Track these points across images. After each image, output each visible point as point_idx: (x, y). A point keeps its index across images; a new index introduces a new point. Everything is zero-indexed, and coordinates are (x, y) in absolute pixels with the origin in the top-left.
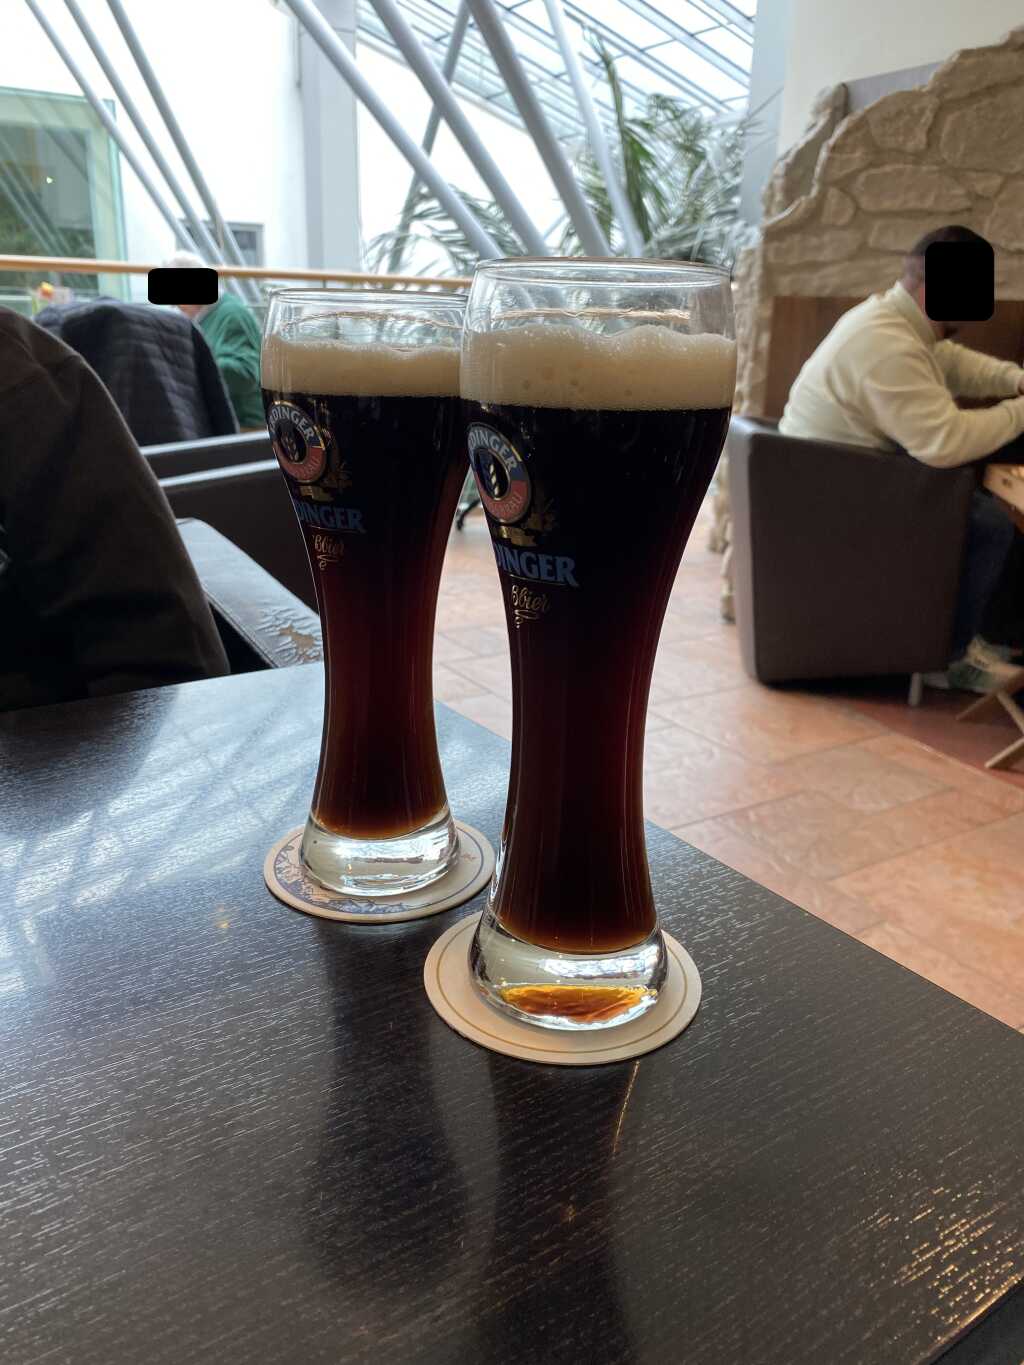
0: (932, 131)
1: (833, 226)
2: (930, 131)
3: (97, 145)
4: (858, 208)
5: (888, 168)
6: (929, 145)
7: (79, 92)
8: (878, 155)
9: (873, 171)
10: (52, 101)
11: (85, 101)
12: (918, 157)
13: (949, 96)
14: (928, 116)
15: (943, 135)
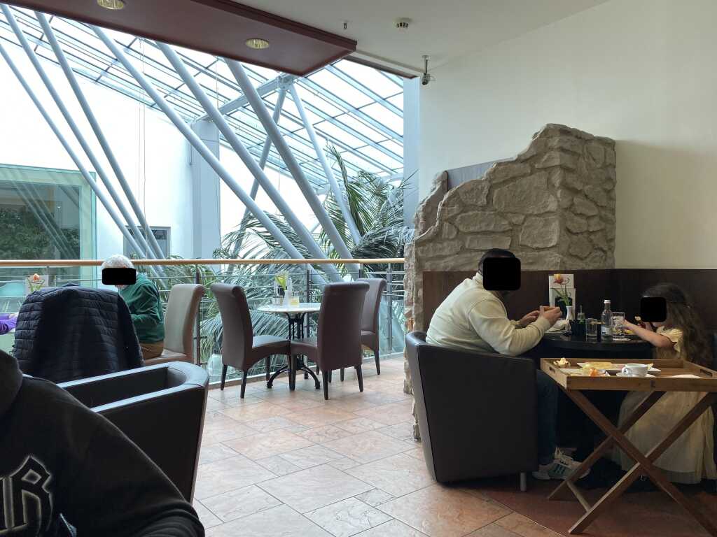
0: (489, 197)
1: (448, 239)
2: (487, 196)
3: (85, 193)
4: (458, 231)
5: (470, 213)
6: (488, 203)
7: (77, 169)
8: (465, 208)
9: (463, 214)
10: (63, 172)
11: (80, 173)
12: (484, 208)
13: (494, 182)
14: (486, 191)
15: (494, 198)
